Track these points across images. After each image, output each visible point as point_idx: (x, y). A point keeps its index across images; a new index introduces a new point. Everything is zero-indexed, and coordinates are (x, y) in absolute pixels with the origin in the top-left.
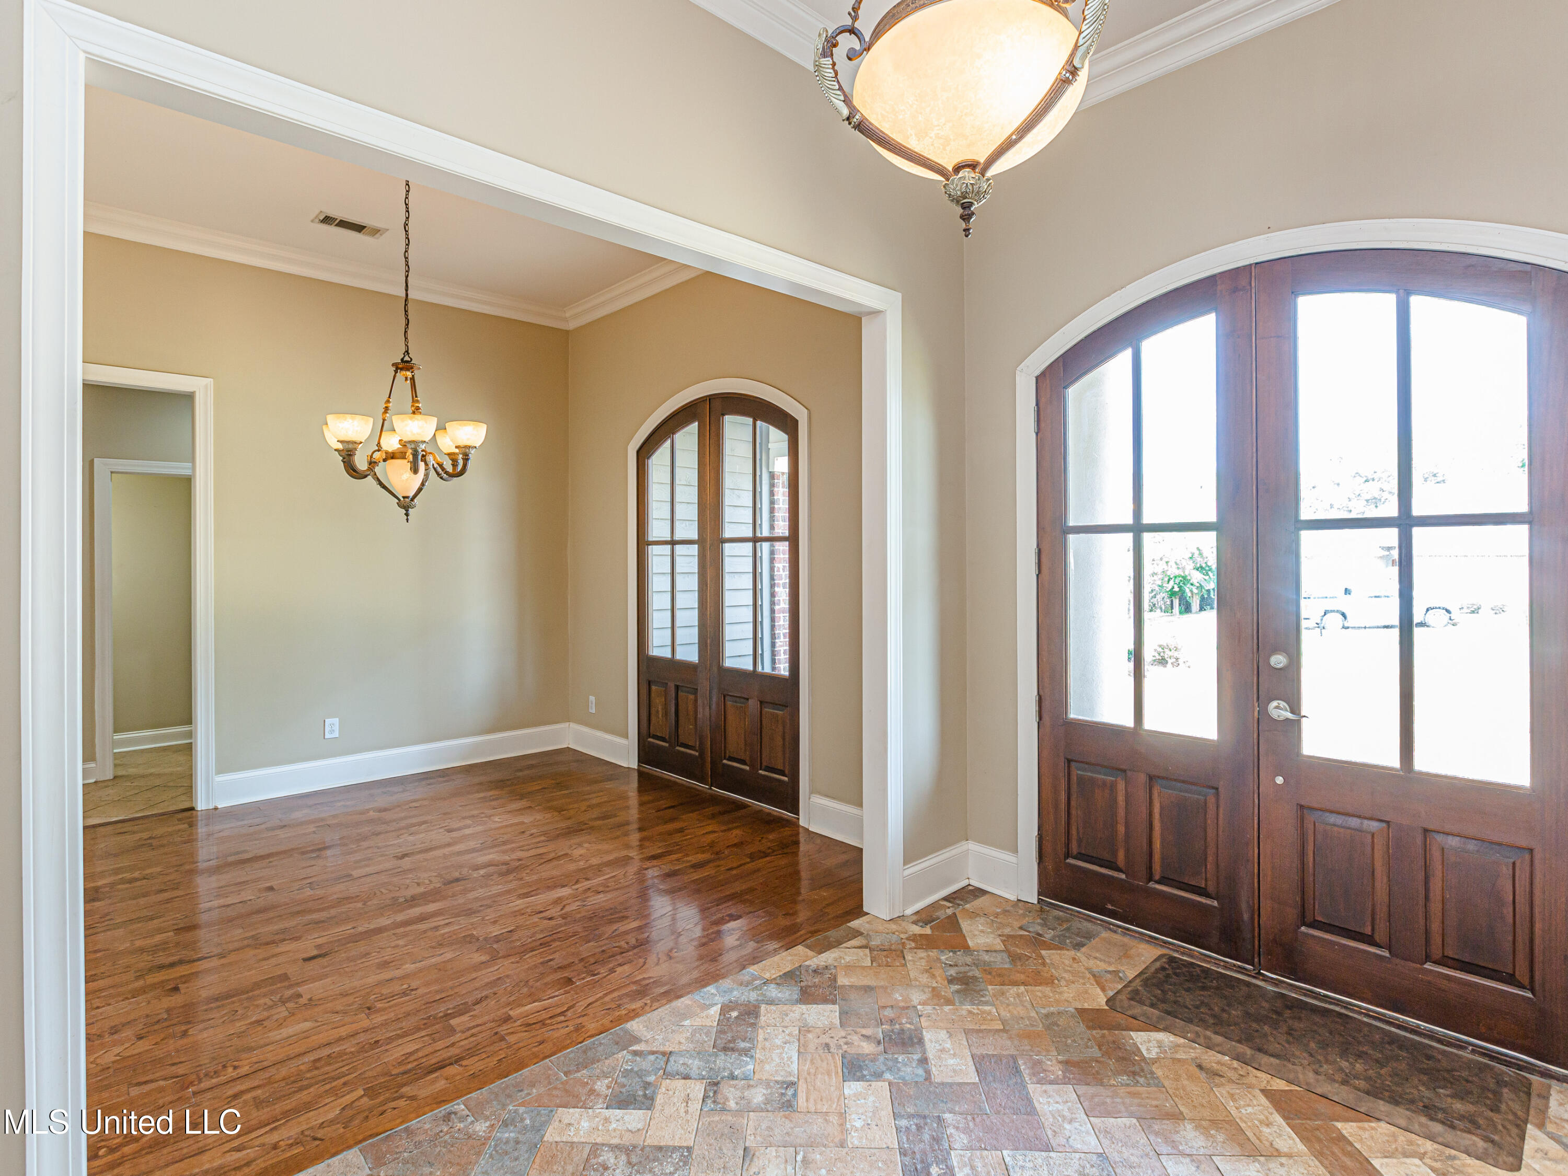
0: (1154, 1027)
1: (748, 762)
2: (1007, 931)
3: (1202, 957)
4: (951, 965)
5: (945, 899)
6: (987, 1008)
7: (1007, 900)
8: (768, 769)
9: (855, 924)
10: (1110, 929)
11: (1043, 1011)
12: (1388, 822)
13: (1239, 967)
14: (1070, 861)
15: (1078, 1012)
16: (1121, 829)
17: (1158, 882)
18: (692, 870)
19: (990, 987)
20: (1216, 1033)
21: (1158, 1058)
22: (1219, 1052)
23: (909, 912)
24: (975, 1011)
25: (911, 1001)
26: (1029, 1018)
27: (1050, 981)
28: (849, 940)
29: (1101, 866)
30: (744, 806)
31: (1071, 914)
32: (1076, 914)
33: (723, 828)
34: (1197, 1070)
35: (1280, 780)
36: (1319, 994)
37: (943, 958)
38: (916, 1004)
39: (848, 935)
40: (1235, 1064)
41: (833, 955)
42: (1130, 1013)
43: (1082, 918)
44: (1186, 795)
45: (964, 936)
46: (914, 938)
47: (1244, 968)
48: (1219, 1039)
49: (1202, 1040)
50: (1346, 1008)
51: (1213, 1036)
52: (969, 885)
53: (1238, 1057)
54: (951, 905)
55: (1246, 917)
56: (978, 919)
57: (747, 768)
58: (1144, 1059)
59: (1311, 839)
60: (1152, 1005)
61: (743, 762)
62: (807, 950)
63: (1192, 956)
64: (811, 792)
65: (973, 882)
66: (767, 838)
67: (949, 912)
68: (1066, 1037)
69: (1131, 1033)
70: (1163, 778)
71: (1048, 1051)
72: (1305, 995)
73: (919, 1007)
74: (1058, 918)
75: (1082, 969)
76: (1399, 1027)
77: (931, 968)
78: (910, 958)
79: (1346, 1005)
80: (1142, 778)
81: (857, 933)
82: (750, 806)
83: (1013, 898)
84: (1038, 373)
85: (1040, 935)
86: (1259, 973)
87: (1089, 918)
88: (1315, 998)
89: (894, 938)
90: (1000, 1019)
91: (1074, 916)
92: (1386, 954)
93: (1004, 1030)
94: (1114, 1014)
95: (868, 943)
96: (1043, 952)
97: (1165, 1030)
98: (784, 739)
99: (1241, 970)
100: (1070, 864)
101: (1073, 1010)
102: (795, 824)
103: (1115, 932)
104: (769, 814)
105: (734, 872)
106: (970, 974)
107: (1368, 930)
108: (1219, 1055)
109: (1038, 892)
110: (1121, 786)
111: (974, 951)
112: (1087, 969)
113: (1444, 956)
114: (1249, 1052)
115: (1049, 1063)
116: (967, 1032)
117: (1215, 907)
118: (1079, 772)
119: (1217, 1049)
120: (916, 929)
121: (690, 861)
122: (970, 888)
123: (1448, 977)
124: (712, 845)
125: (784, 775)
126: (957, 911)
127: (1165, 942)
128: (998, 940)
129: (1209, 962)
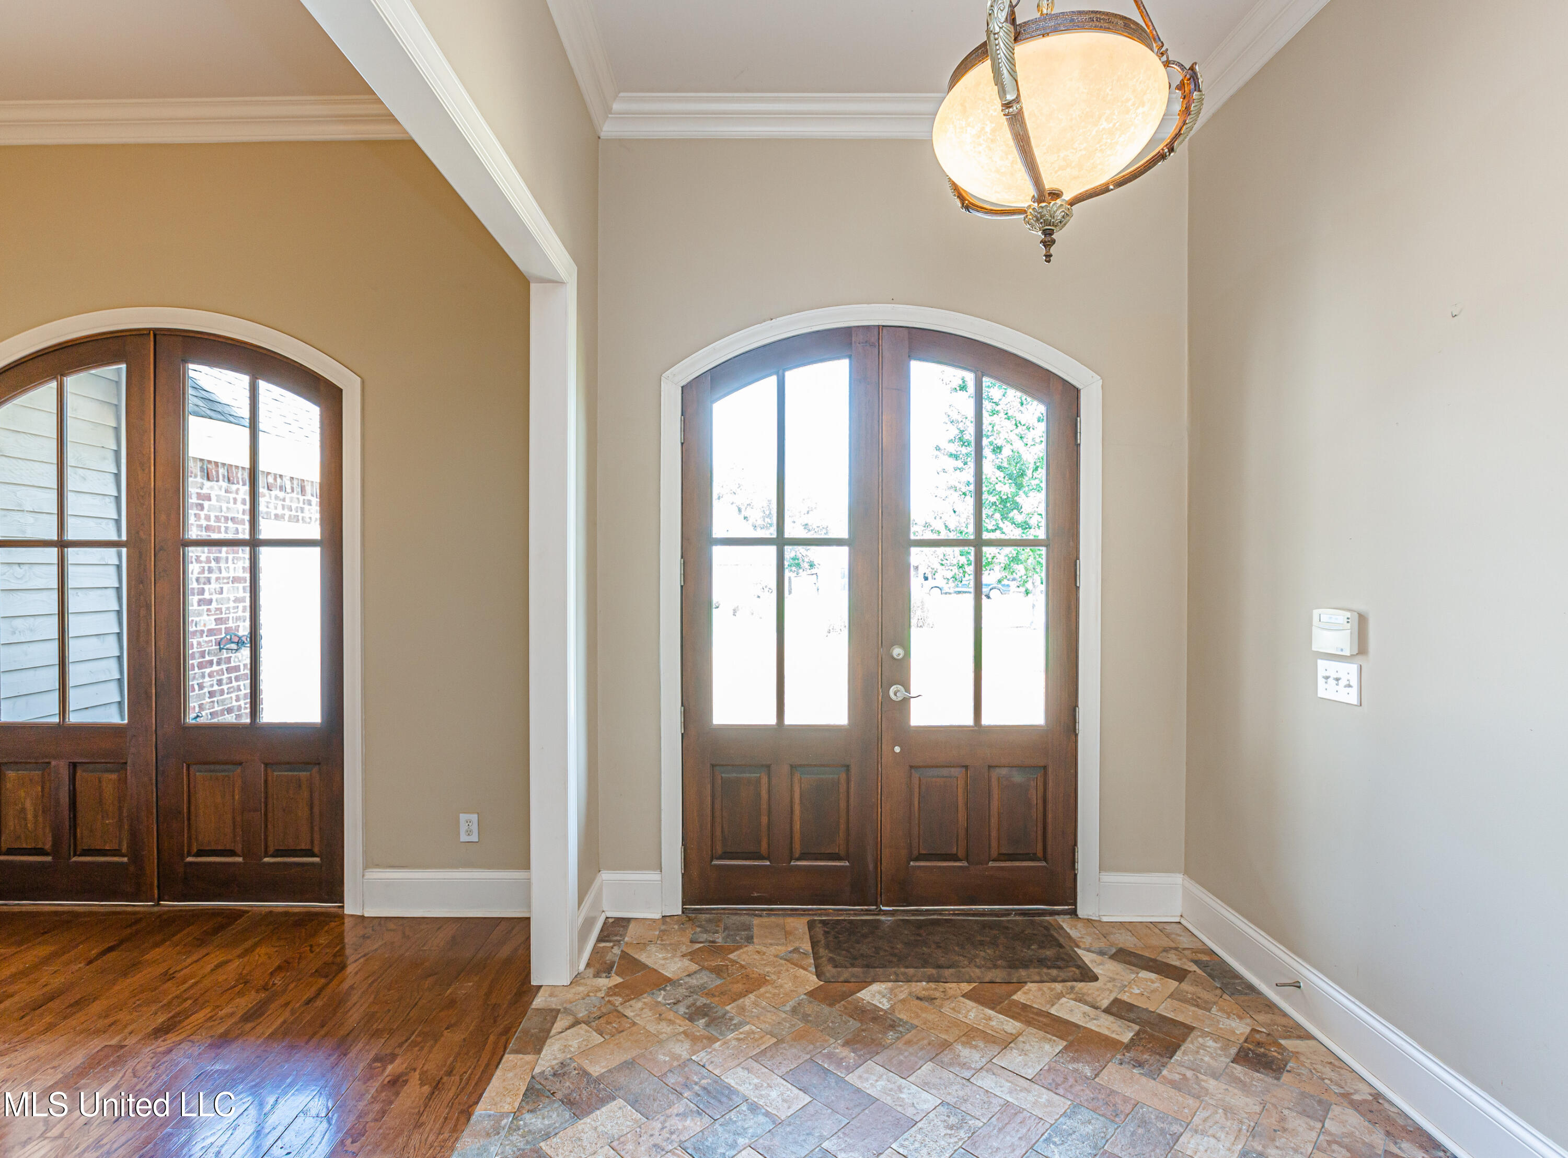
0: (866, 984)
1: (239, 850)
2: (684, 949)
3: (836, 912)
4: (674, 1004)
5: (600, 939)
6: (747, 1028)
7: (654, 920)
8: (278, 853)
9: (539, 1002)
10: (756, 915)
11: (788, 1008)
12: (966, 767)
13: (867, 910)
14: (715, 862)
15: (810, 996)
16: (764, 820)
17: (798, 859)
18: (249, 1026)
19: (728, 1008)
20: (907, 967)
21: (892, 1006)
22: (917, 981)
23: (582, 967)
24: (742, 1036)
25: (680, 1056)
26: (784, 1020)
27: (762, 981)
28: (553, 1024)
29: (746, 859)
30: (240, 914)
31: (717, 914)
32: (722, 911)
33: (239, 951)
34: (919, 1002)
35: (897, 749)
36: (922, 911)
37: (660, 999)
38: (688, 1057)
39: (545, 1019)
40: (932, 985)
41: (556, 1047)
42: (842, 979)
43: (729, 914)
44: (821, 776)
45: (655, 970)
46: (613, 991)
47: (870, 910)
48: (911, 971)
49: (902, 977)
50: (941, 914)
51: (907, 970)
52: (607, 918)
53: (930, 979)
54: (611, 944)
55: (871, 867)
56: (648, 948)
57: (240, 859)
58: (886, 1012)
59: (917, 790)
60: (853, 965)
61: (232, 853)
62: (521, 1056)
63: (828, 915)
64: (366, 867)
65: (609, 914)
66: (319, 945)
67: (617, 951)
68: (825, 1022)
69: (858, 995)
70: (804, 766)
71: (826, 1041)
72: (913, 915)
73: (693, 1058)
74: (709, 921)
75: (772, 958)
76: (974, 915)
77: (660, 1015)
78: (632, 1014)
79: (939, 912)
80: (786, 769)
81: (552, 1014)
82: (247, 912)
83: (658, 916)
84: (684, 383)
85: (714, 942)
86: (881, 910)
87: (734, 912)
88: (921, 915)
89: (594, 999)
90: (767, 1034)
91: (721, 914)
92: (965, 864)
93: (780, 1041)
94: (832, 986)
95: (576, 1018)
96: (731, 956)
97: (874, 981)
98: (311, 808)
99: (868, 912)
100: (715, 865)
101: (805, 997)
102: (339, 917)
103: (761, 916)
104: (286, 914)
105: (319, 1003)
106: (698, 1004)
107: (954, 851)
108: (918, 983)
109: (683, 902)
110: (764, 780)
111: (678, 980)
112: (776, 956)
113: (999, 854)
114: (934, 971)
115: (837, 1051)
116: (755, 1058)
117: (847, 866)
118: (723, 775)
119: (915, 979)
120: (604, 982)
121: (232, 1014)
122: (611, 920)
123: (1002, 868)
124: (244, 981)
125: (314, 855)
126: (623, 947)
127: (804, 910)
128: (686, 962)
129: (842, 915)
